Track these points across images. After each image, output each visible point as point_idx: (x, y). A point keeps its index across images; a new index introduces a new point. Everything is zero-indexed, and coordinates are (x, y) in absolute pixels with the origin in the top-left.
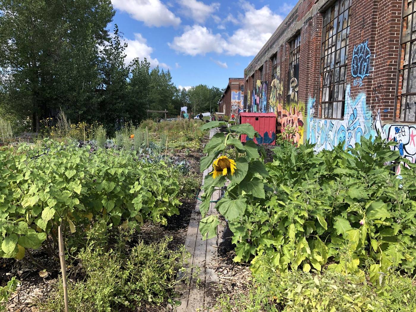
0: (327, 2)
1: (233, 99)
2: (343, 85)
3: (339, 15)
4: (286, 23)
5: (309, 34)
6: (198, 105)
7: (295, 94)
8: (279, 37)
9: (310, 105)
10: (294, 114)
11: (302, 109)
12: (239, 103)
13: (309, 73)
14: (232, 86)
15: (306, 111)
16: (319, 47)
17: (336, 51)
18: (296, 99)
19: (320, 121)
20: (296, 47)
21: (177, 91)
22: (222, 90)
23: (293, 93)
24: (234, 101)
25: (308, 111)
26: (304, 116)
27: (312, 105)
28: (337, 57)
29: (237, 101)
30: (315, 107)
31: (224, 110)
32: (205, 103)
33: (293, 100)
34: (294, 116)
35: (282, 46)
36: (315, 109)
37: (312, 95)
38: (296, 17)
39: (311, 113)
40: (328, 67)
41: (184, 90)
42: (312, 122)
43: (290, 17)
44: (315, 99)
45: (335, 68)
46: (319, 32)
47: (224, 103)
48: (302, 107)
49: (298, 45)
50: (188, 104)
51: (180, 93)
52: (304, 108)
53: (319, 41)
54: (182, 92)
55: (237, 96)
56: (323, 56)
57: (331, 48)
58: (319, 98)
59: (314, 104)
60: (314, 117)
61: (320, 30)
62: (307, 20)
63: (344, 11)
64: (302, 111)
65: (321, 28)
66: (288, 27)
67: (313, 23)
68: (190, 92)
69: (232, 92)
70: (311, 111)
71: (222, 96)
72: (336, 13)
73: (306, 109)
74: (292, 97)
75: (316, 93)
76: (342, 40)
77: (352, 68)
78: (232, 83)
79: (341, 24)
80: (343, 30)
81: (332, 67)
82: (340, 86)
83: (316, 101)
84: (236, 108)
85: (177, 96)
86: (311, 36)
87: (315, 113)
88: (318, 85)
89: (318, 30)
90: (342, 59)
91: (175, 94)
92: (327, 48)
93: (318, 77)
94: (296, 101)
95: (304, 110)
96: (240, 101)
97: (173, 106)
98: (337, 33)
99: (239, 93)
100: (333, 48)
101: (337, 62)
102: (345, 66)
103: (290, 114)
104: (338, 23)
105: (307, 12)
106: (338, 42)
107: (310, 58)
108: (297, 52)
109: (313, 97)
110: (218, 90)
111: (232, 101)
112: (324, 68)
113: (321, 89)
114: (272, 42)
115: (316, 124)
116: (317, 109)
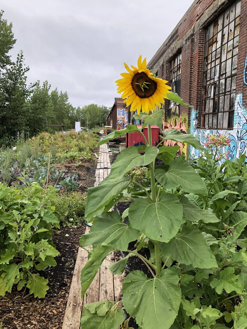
0: (209, 17)
1: (119, 115)
2: (229, 96)
3: (223, 28)
4: (166, 45)
5: (191, 50)
6: (90, 120)
7: (176, 107)
8: (160, 58)
9: (193, 116)
10: (176, 125)
11: (185, 120)
12: (123, 118)
13: (192, 87)
14: (118, 104)
15: (190, 122)
16: (201, 62)
17: (221, 63)
18: (177, 112)
19: (205, 132)
20: (176, 65)
21: (73, 109)
22: (109, 108)
23: (175, 107)
24: (120, 116)
25: (191, 122)
26: (187, 127)
27: (195, 116)
28: (222, 69)
29: (122, 117)
30: (198, 118)
31: (112, 124)
32: (96, 119)
33: (174, 114)
34: (175, 128)
35: (163, 65)
36: (198, 120)
37: (194, 107)
38: (177, 37)
39: (194, 124)
40: (211, 79)
41: (79, 108)
42: (196, 132)
43: (170, 38)
44: (198, 111)
45: (219, 80)
46: (201, 48)
47: (111, 119)
48: (185, 119)
49: (178, 63)
50: (82, 120)
51: (75, 111)
52: (187, 120)
53: (201, 56)
54: (77, 110)
55: (121, 113)
56: (206, 70)
57: (215, 61)
58: (202, 110)
59: (197, 116)
60: (198, 128)
61: (202, 46)
62: (189, 37)
63: (229, 23)
64: (185, 123)
65: (203, 43)
66: (168, 48)
67: (195, 40)
68: (83, 110)
69: (118, 110)
70: (194, 123)
71: (109, 113)
72: (220, 27)
73: (189, 120)
74: (173, 110)
75: (199, 105)
76: (228, 52)
77: (244, 77)
78: (117, 102)
79: (226, 37)
80: (228, 41)
81: (216, 79)
82: (226, 97)
83: (199, 113)
84: (121, 122)
85: (73, 113)
86: (193, 52)
87: (198, 124)
88: (201, 98)
89: (200, 45)
90: (228, 70)
91: (71, 111)
92: (209, 61)
93: (201, 90)
94: (177, 114)
95: (187, 122)
96: (124, 117)
97: (70, 121)
98: (222, 45)
99: (123, 110)
100: (218, 62)
101: (222, 74)
102: (232, 77)
103: (171, 126)
104: (223, 36)
105: (189, 30)
106: (223, 55)
107: (192, 72)
108: (177, 70)
109: (197, 109)
110: (106, 108)
111: (117, 117)
112: (207, 81)
113: (204, 102)
114: (153, 64)
115: (200, 134)
116: (199, 120)
